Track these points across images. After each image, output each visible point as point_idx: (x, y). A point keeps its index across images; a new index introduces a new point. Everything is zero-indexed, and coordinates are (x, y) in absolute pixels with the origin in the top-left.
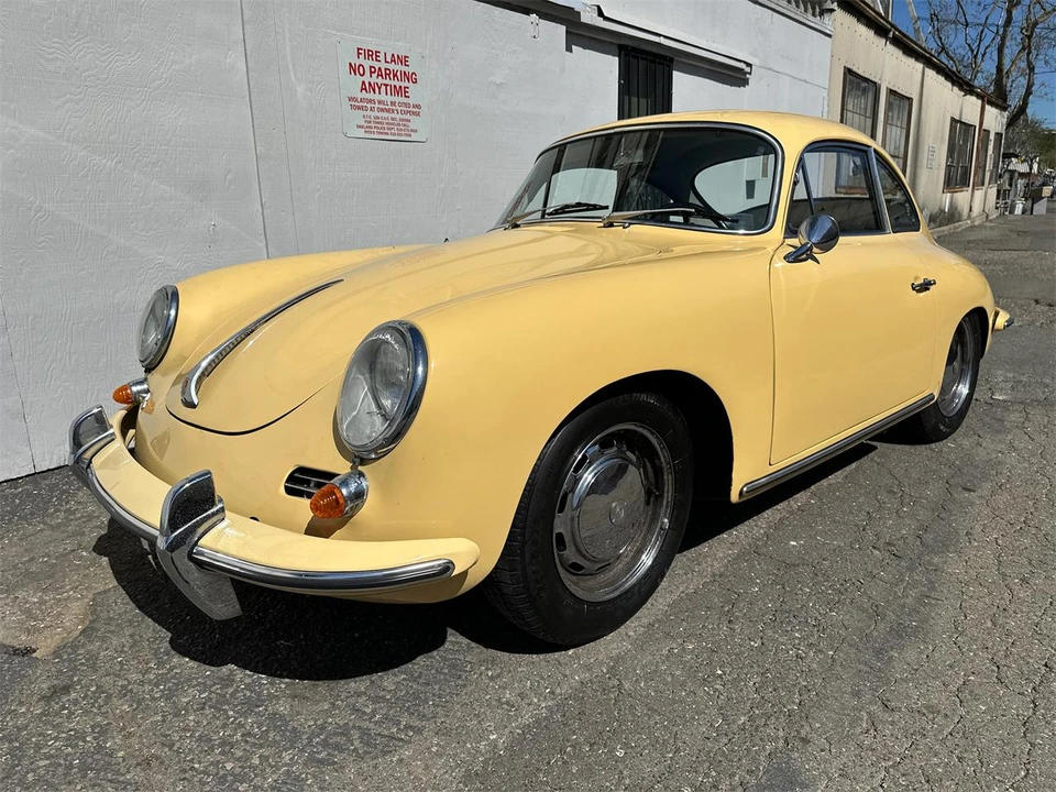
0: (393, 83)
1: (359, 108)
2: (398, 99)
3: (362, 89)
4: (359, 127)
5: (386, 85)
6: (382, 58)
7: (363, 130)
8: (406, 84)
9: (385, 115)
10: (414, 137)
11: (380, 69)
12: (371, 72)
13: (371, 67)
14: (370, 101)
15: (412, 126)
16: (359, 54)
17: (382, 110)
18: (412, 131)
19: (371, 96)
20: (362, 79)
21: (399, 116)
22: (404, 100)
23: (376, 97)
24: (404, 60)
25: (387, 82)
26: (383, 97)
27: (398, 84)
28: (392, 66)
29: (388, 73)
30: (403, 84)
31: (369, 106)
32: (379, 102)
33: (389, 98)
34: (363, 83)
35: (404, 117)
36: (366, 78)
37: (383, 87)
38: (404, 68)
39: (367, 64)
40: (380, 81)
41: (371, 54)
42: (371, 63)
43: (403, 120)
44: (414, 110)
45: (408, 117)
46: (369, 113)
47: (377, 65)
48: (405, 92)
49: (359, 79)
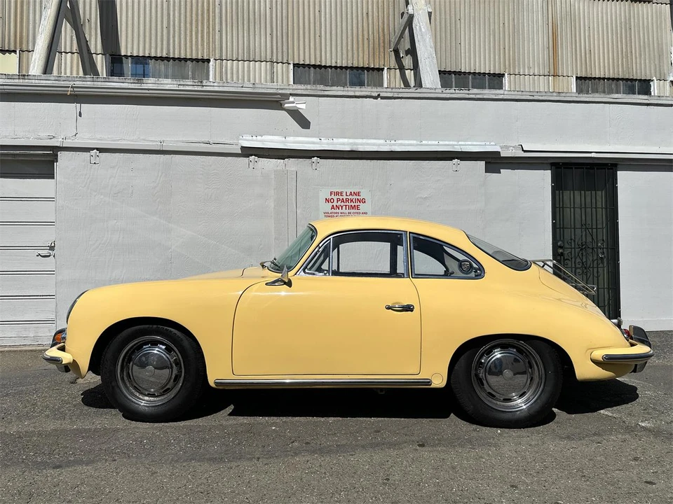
0: (350, 204)
1: (329, 216)
2: (353, 211)
3: (332, 208)
5: (346, 206)
6: (344, 194)
8: (359, 204)
11: (343, 199)
12: (338, 201)
13: (338, 199)
14: (336, 213)
16: (331, 194)
19: (337, 211)
22: (356, 211)
23: (340, 211)
24: (358, 194)
25: (347, 204)
26: (344, 211)
27: (353, 204)
28: (350, 197)
29: (347, 200)
30: (356, 204)
31: (335, 215)
32: (341, 213)
33: (347, 211)
34: (333, 206)
36: (335, 204)
37: (344, 207)
38: (357, 197)
39: (335, 198)
40: (342, 204)
41: (337, 193)
42: (338, 197)
47: (341, 198)
48: (358, 207)
49: (331, 204)
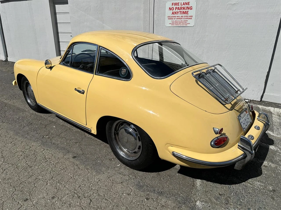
0: (183, 11)
1: (170, 19)
2: (183, 15)
3: (172, 14)
4: (170, 24)
5: (180, 12)
6: (180, 4)
7: (171, 24)
8: (188, 10)
9: (179, 20)
10: (188, 25)
11: (179, 7)
12: (176, 9)
13: (176, 7)
14: (174, 17)
15: (188, 22)
16: (172, 4)
17: (178, 19)
18: (188, 24)
19: (175, 15)
20: (173, 11)
21: (184, 20)
22: (186, 15)
23: (177, 15)
24: (188, 4)
25: (181, 11)
26: (179, 15)
28: (183, 6)
29: (181, 8)
30: (186, 11)
31: (174, 18)
32: (177, 17)
33: (181, 15)
34: (173, 12)
35: (186, 20)
36: (174, 11)
37: (179, 12)
38: (188, 6)
39: (174, 7)
40: (179, 11)
41: (176, 4)
43: (185, 21)
44: (190, 17)
45: (187, 20)
46: (173, 20)
48: (187, 13)
49: (172, 11)
